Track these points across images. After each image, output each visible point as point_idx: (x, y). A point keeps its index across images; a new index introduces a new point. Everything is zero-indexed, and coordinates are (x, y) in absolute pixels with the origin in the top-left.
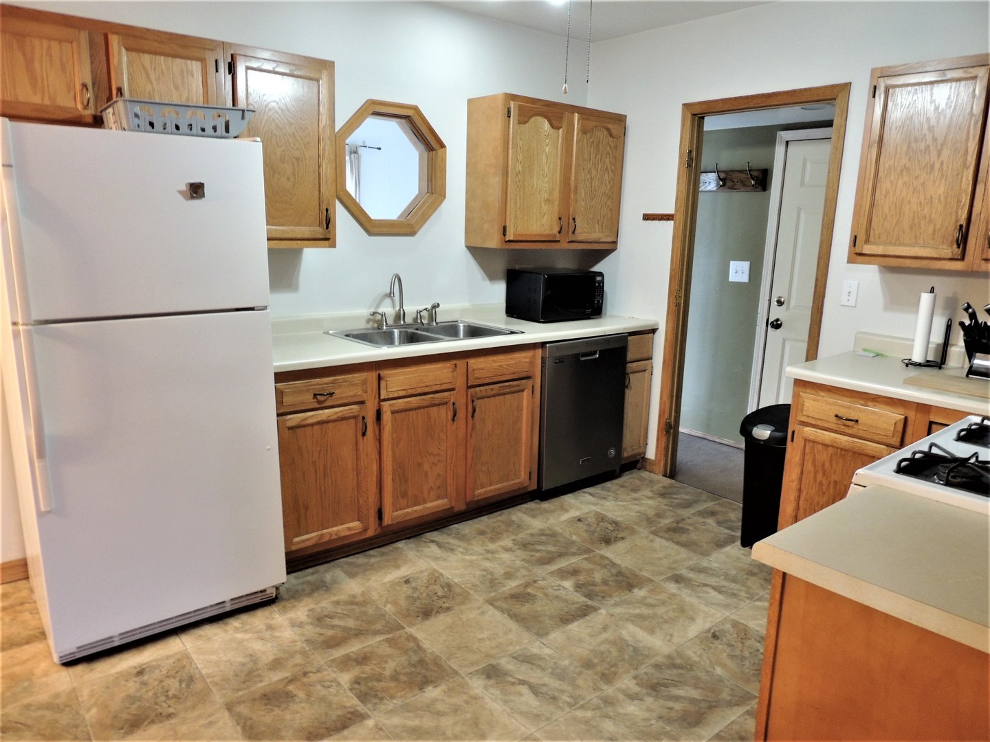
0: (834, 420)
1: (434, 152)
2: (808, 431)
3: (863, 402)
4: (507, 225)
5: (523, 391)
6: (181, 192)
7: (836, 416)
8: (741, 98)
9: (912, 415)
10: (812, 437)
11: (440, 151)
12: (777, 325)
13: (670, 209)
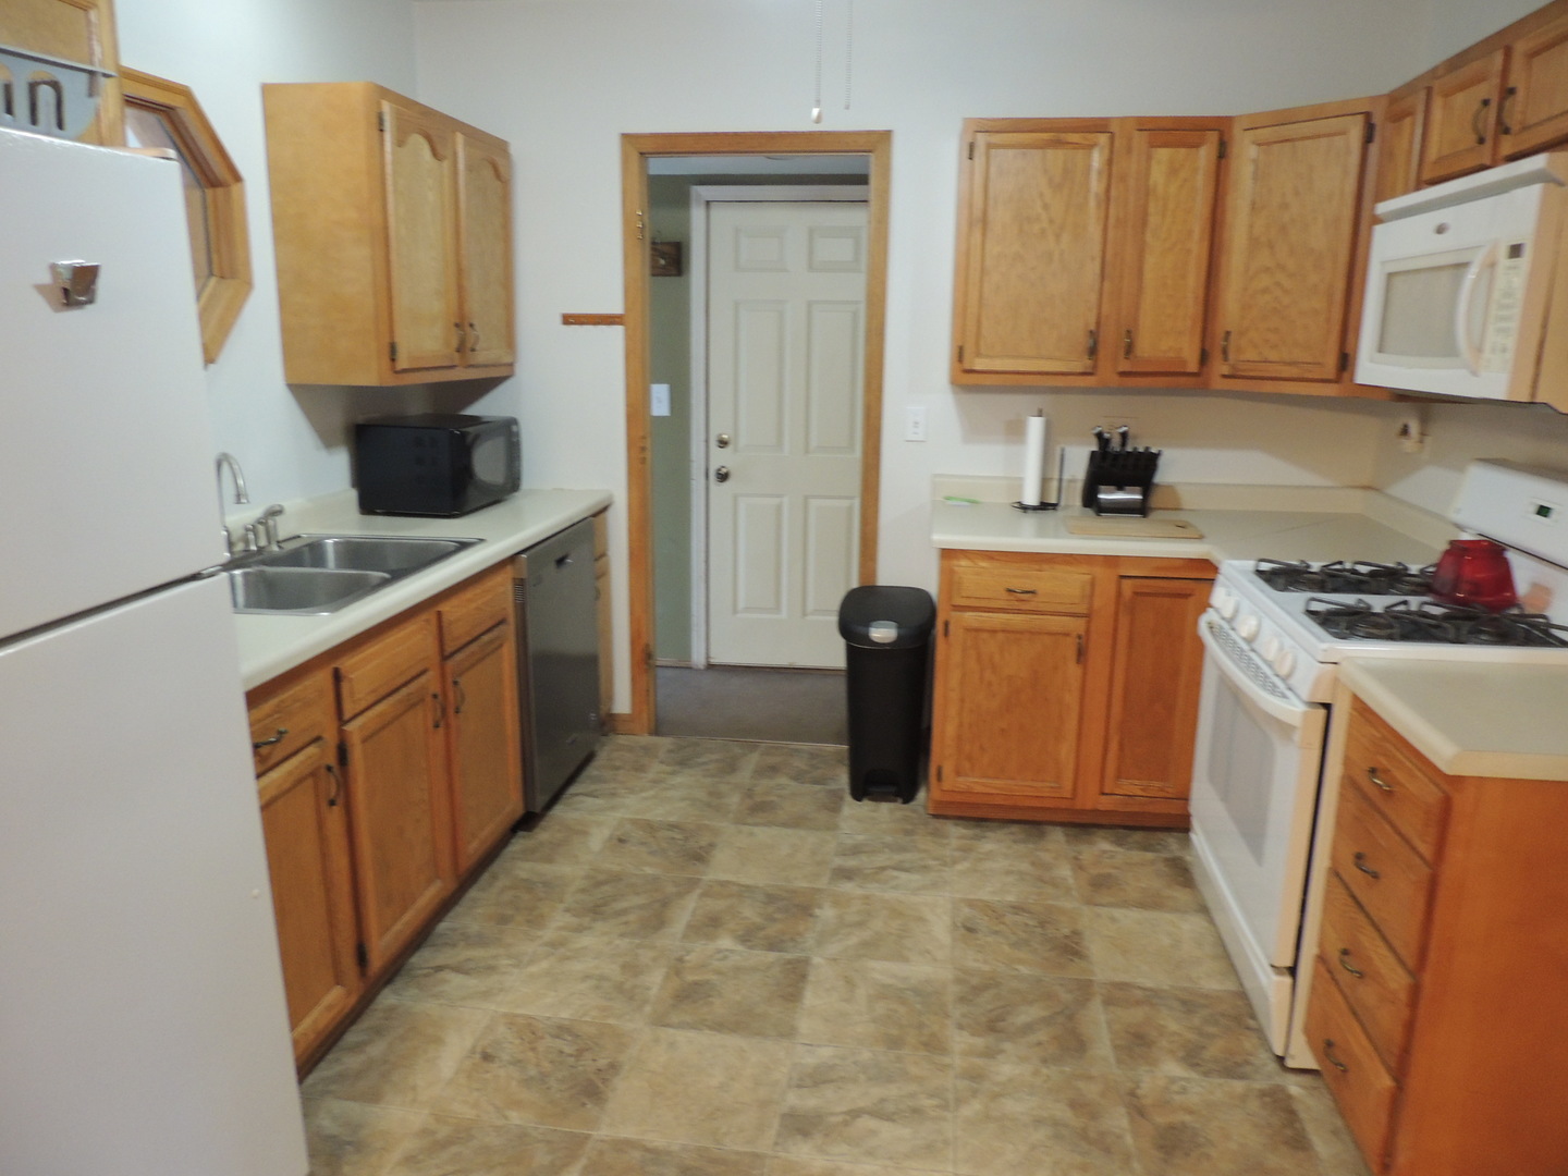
0: (1005, 595)
1: (220, 191)
2: (970, 618)
3: (1037, 567)
4: (397, 340)
5: (501, 646)
6: (40, 289)
7: (1010, 591)
8: (726, 134)
9: (1099, 571)
10: (975, 625)
11: (235, 188)
12: (723, 477)
13: (616, 307)
